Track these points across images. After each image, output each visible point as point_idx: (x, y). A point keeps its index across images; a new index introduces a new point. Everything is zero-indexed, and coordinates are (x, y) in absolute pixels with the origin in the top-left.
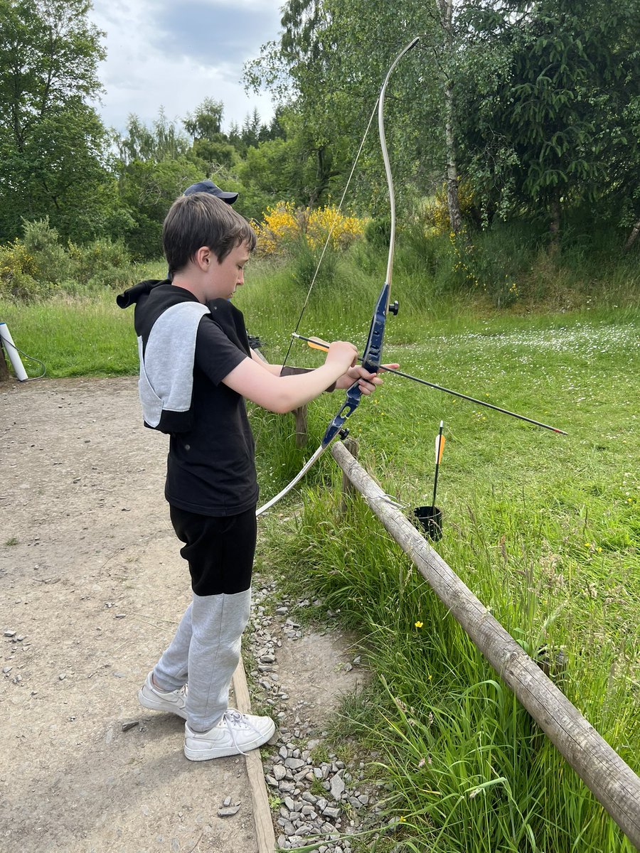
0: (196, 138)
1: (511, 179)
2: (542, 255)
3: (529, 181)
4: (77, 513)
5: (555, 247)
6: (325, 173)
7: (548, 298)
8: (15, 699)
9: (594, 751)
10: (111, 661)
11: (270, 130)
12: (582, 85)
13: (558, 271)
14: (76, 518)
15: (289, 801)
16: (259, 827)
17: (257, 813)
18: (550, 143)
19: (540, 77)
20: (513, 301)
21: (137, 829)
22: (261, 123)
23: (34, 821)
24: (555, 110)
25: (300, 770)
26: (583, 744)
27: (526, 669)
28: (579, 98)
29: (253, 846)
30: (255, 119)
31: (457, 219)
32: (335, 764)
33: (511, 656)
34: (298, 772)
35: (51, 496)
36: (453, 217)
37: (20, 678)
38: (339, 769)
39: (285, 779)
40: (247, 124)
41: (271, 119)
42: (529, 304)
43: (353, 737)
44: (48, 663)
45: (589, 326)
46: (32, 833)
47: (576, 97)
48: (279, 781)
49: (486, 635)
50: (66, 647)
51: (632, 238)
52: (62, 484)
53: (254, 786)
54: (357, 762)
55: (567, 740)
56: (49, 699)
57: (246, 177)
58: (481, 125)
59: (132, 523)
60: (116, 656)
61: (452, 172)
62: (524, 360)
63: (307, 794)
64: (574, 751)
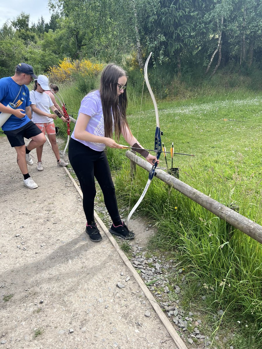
0: (17, 30)
1: (163, 46)
2: (175, 77)
3: (169, 48)
4: (18, 190)
5: (180, 74)
6: (79, 45)
7: (179, 94)
8: (27, 255)
9: (257, 228)
10: (59, 238)
11: (49, 25)
12: (187, 8)
13: (181, 83)
14: (19, 191)
15: (143, 271)
16: (136, 278)
17: (134, 275)
18: (177, 31)
19: (172, 5)
20: (166, 96)
21: (94, 287)
22: (45, 22)
23: (55, 291)
24: (178, 19)
25: (143, 261)
26: (252, 227)
27: (227, 211)
28: (187, 13)
29: (137, 285)
30: (42, 21)
31: (142, 63)
32: (154, 258)
33: (221, 208)
34: (142, 262)
35: (4, 184)
36: (140, 63)
37: (25, 248)
38: (156, 259)
39: (139, 265)
40: (39, 23)
41: (50, 21)
42: (172, 97)
43: (157, 249)
44: (34, 242)
45: (196, 104)
46: (56, 295)
47: (186, 13)
48: (137, 265)
49: (210, 203)
50: (39, 236)
51: (208, 69)
52: (6, 179)
53: (130, 268)
54: (161, 256)
55: (247, 227)
56: (41, 253)
57: (45, 47)
58: (149, 25)
59: (43, 191)
60: (60, 236)
61: (139, 44)
62: (176, 118)
63: (148, 268)
64: (249, 230)
